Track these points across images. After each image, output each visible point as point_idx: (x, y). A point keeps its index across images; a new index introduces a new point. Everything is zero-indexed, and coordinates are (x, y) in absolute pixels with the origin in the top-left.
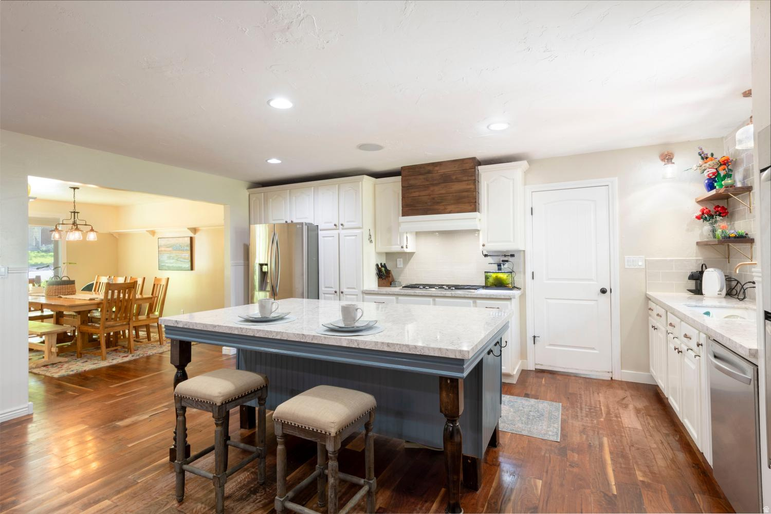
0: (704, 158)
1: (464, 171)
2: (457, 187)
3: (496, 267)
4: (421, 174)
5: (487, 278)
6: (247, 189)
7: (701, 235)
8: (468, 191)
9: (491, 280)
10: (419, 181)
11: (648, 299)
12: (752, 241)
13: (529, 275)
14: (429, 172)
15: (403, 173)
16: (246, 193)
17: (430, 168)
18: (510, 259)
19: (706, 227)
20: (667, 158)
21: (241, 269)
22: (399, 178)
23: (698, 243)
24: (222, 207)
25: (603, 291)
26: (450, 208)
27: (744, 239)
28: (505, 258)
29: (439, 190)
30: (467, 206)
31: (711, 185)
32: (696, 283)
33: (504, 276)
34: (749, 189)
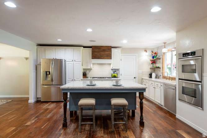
0: (152, 52)
1: (109, 49)
2: (107, 53)
3: (113, 73)
4: (97, 48)
5: (112, 75)
6: (37, 46)
7: (151, 66)
8: (109, 54)
9: (113, 76)
10: (97, 50)
11: (142, 79)
12: (160, 68)
13: (120, 74)
14: (100, 48)
15: (93, 48)
16: (36, 47)
17: (100, 47)
18: (117, 71)
19: (152, 65)
20: (146, 51)
21: (35, 73)
22: (91, 49)
23: (150, 68)
24: (29, 51)
25: (135, 78)
26: (105, 58)
27: (159, 68)
28: (115, 71)
29: (102, 53)
30: (109, 58)
31: (153, 58)
32: (151, 76)
33: (115, 75)
34: (160, 59)
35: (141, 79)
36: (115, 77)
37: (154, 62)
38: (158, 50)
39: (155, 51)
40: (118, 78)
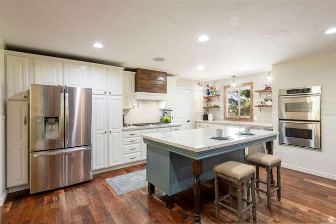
0: (208, 87)
3: (162, 115)
5: (161, 119)
7: (204, 105)
8: (164, 85)
11: (196, 122)
12: (219, 107)
15: (137, 71)
19: (206, 104)
22: (135, 73)
23: (204, 108)
25: (188, 121)
26: (157, 91)
27: (217, 107)
28: (165, 112)
29: (153, 83)
30: (163, 91)
31: (208, 94)
32: (206, 117)
33: (168, 118)
34: (219, 96)
35: (194, 123)
36: (167, 121)
37: (208, 99)
38: (214, 84)
39: (211, 85)
40: (170, 123)
